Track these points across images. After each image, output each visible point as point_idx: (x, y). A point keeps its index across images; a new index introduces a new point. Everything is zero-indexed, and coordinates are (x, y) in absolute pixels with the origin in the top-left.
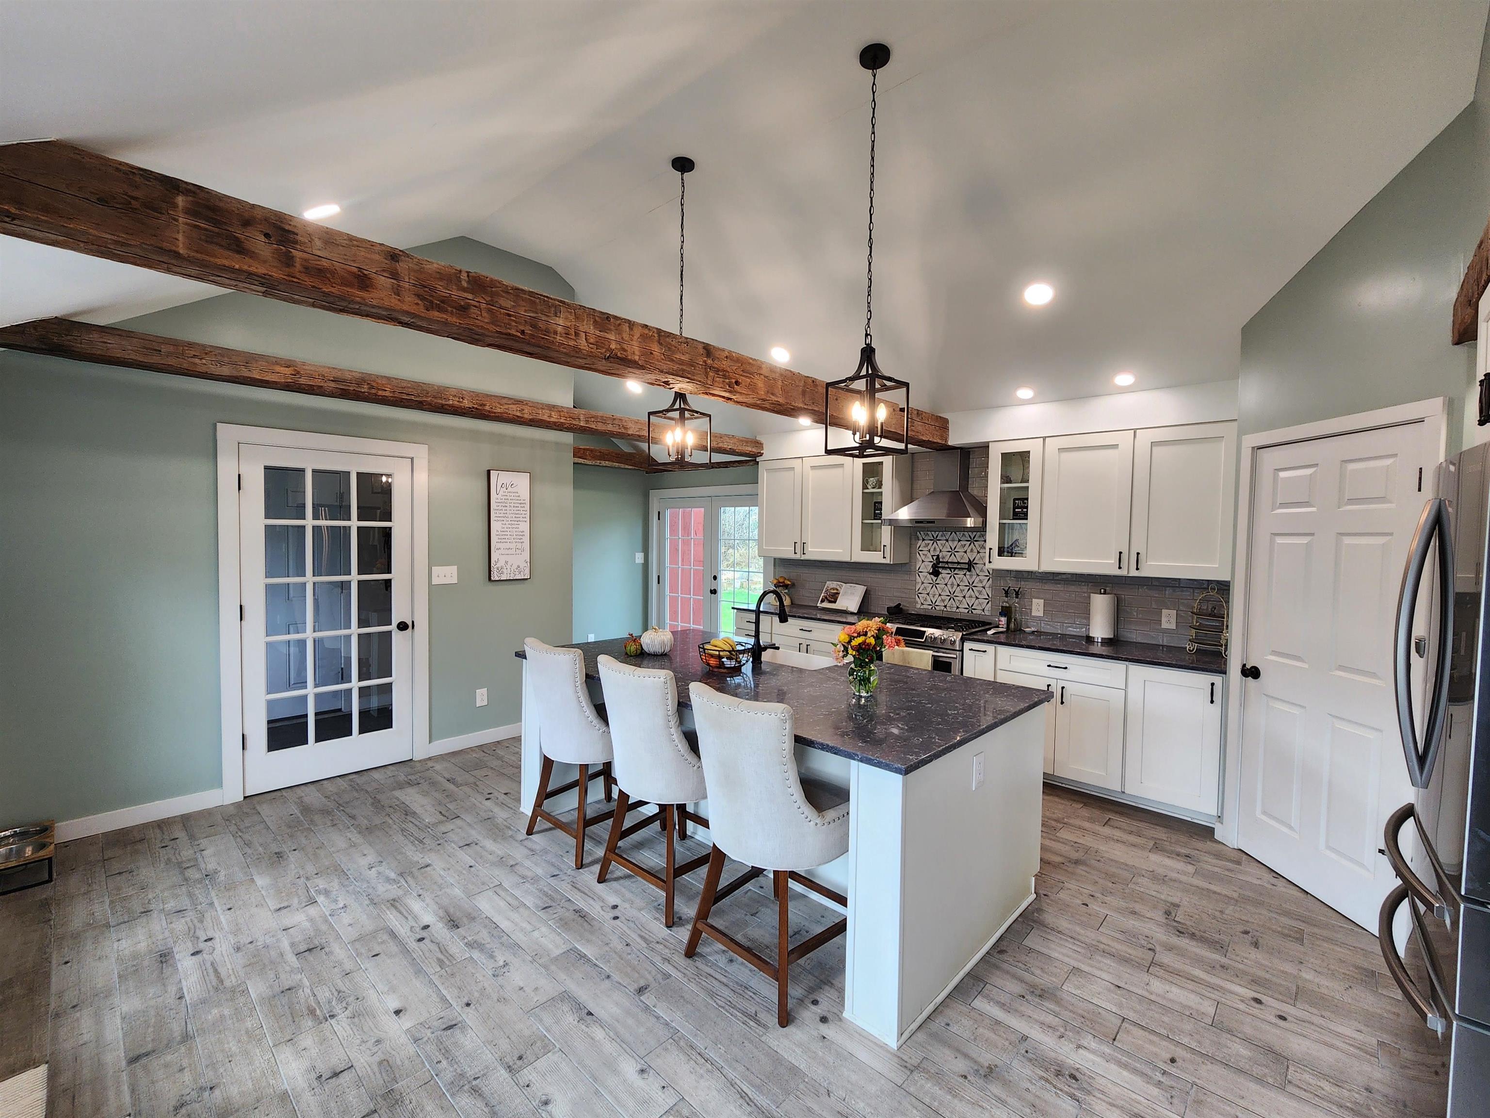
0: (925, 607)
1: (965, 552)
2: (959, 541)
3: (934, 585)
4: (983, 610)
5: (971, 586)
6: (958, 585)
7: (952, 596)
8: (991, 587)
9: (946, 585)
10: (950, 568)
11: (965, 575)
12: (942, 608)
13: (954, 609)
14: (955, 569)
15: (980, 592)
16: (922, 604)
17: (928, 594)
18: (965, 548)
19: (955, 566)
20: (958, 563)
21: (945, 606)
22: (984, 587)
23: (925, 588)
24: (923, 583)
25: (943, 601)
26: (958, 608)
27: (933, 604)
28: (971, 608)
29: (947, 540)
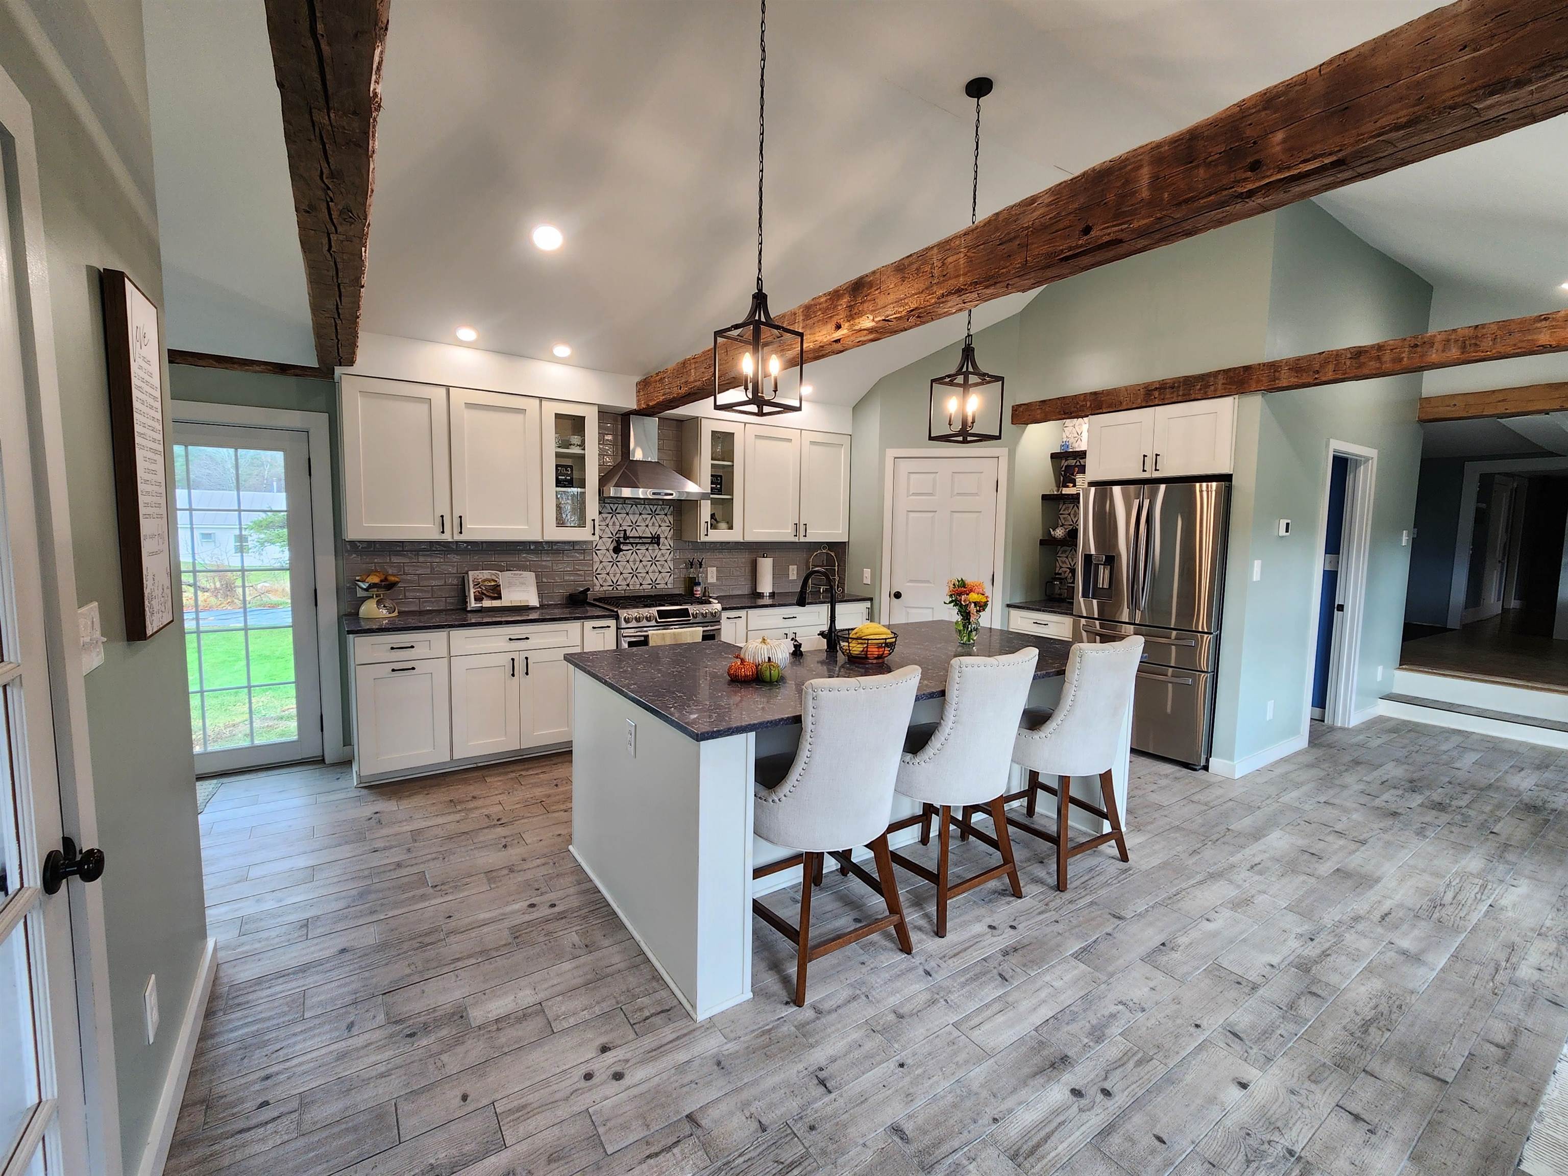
0: (605, 588)
1: (647, 526)
2: (640, 514)
3: (614, 563)
4: (666, 584)
5: (654, 561)
6: (641, 561)
7: (634, 574)
8: (673, 560)
9: (628, 561)
10: (632, 544)
11: (647, 549)
12: (625, 587)
13: (638, 587)
14: (637, 544)
15: (662, 566)
16: (602, 586)
17: (608, 574)
18: (647, 522)
19: (637, 541)
20: (640, 538)
21: (628, 585)
22: (666, 561)
23: (604, 568)
24: (601, 562)
25: (625, 579)
26: (641, 584)
27: (615, 584)
28: (654, 583)
29: (627, 514)
